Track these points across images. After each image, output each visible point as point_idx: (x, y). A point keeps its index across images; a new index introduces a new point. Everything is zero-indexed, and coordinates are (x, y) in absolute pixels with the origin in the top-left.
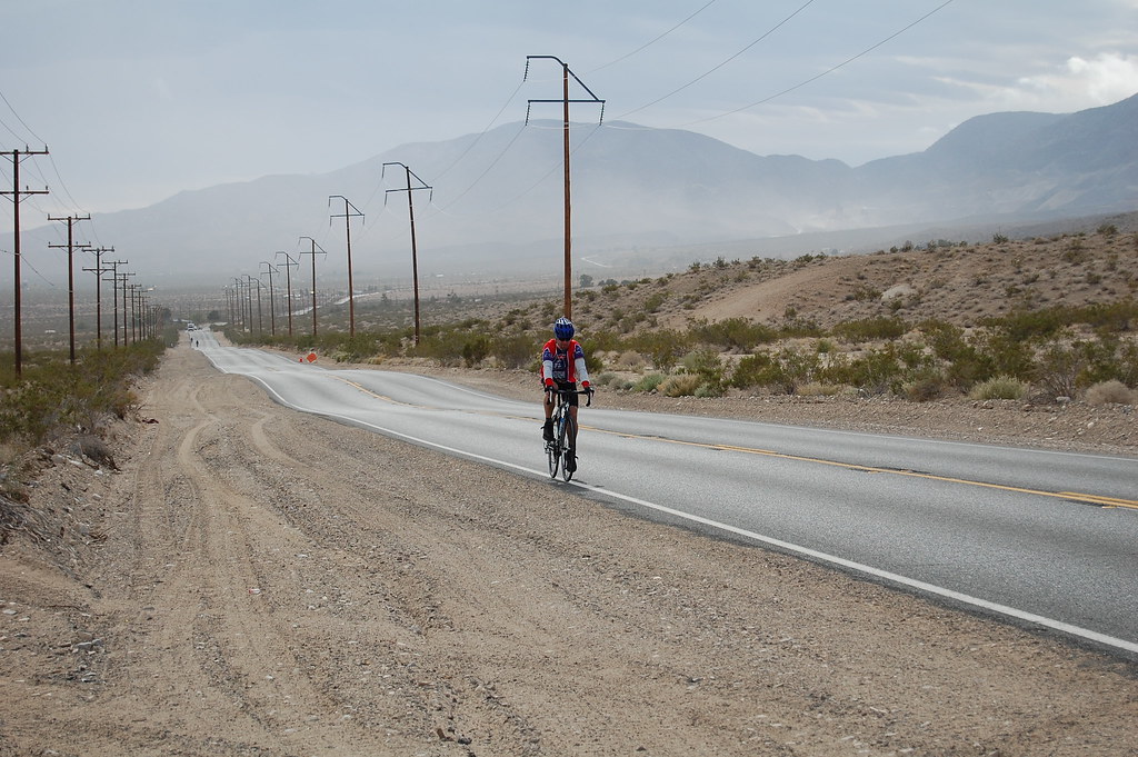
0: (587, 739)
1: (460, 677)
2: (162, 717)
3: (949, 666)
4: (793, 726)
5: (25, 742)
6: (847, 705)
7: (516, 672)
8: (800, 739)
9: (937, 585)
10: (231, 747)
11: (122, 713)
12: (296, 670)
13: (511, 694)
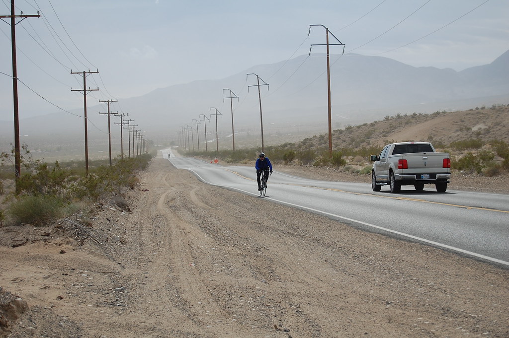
0: (342, 329)
1: (284, 302)
2: (153, 321)
3: (505, 295)
4: (434, 323)
5: (92, 332)
6: (459, 313)
7: (309, 299)
8: (438, 329)
9: (498, 259)
10: (183, 334)
11: (135, 319)
12: (211, 300)
13: (307, 309)
